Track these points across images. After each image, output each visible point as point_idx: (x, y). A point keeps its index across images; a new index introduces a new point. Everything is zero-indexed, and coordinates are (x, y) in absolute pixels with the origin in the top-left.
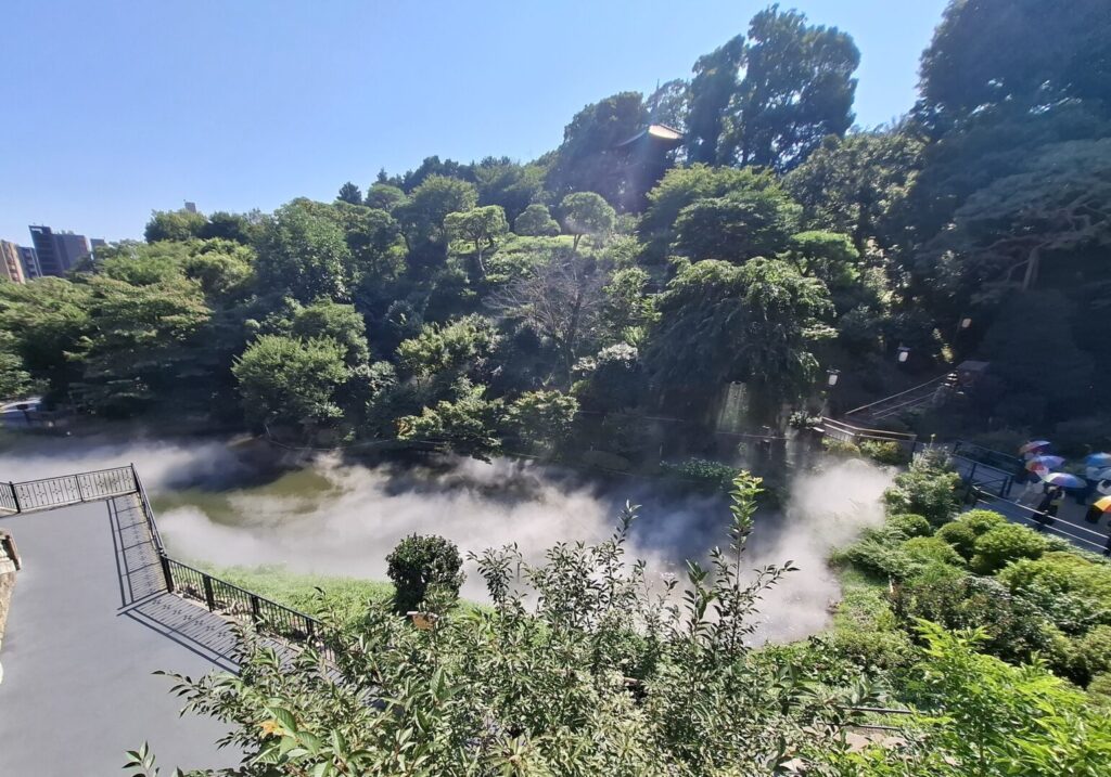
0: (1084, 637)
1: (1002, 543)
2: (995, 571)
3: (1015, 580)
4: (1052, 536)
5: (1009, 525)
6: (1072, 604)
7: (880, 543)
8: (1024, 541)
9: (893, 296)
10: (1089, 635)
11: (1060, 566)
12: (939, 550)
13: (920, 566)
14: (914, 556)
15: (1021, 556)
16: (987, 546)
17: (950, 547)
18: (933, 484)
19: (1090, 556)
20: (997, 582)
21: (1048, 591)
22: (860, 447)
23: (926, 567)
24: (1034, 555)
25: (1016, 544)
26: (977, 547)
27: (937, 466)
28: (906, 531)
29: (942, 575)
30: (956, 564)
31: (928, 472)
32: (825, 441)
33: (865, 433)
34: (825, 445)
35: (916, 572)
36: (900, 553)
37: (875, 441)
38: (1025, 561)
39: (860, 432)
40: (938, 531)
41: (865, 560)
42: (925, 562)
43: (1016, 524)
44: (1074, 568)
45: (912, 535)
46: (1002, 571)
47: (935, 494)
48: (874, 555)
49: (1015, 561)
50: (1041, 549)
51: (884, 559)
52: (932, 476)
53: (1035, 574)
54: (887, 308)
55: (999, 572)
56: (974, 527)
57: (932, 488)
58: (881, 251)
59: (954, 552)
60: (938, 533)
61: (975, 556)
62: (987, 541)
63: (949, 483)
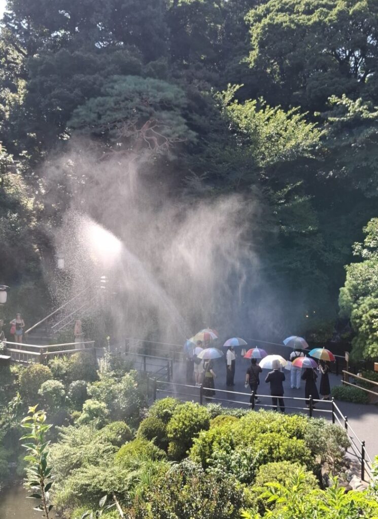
0: (255, 482)
1: (184, 424)
2: (187, 452)
3: (202, 454)
4: (209, 404)
5: (184, 405)
6: (240, 457)
7: (96, 464)
8: (196, 416)
9: (34, 203)
10: (257, 478)
11: (223, 428)
12: (144, 449)
13: (135, 473)
14: (128, 465)
15: (199, 430)
16: (175, 430)
17: (151, 443)
18: (121, 386)
19: (235, 412)
20: (191, 462)
21: (225, 453)
22: (50, 366)
23: (140, 471)
24: (206, 426)
25: (192, 420)
26: (169, 435)
27: (119, 367)
28: (114, 442)
29: (154, 474)
30: (160, 458)
31: (113, 376)
32: (14, 369)
33: (50, 349)
34: (14, 373)
35: (135, 480)
36: (116, 468)
37: (61, 355)
38: (203, 434)
39: (45, 349)
40: (138, 432)
41: (90, 489)
42: (137, 467)
43: (187, 403)
44: (231, 427)
45: (119, 444)
46: (192, 449)
47: (126, 395)
48: (96, 480)
49: (197, 436)
50: (208, 419)
51: (105, 481)
52: (118, 377)
53: (212, 442)
54: (34, 215)
55: (190, 451)
56: (162, 417)
57: (121, 390)
58: (11, 156)
59: (155, 448)
60: (138, 433)
61: (170, 444)
62: (174, 427)
63: (133, 381)
